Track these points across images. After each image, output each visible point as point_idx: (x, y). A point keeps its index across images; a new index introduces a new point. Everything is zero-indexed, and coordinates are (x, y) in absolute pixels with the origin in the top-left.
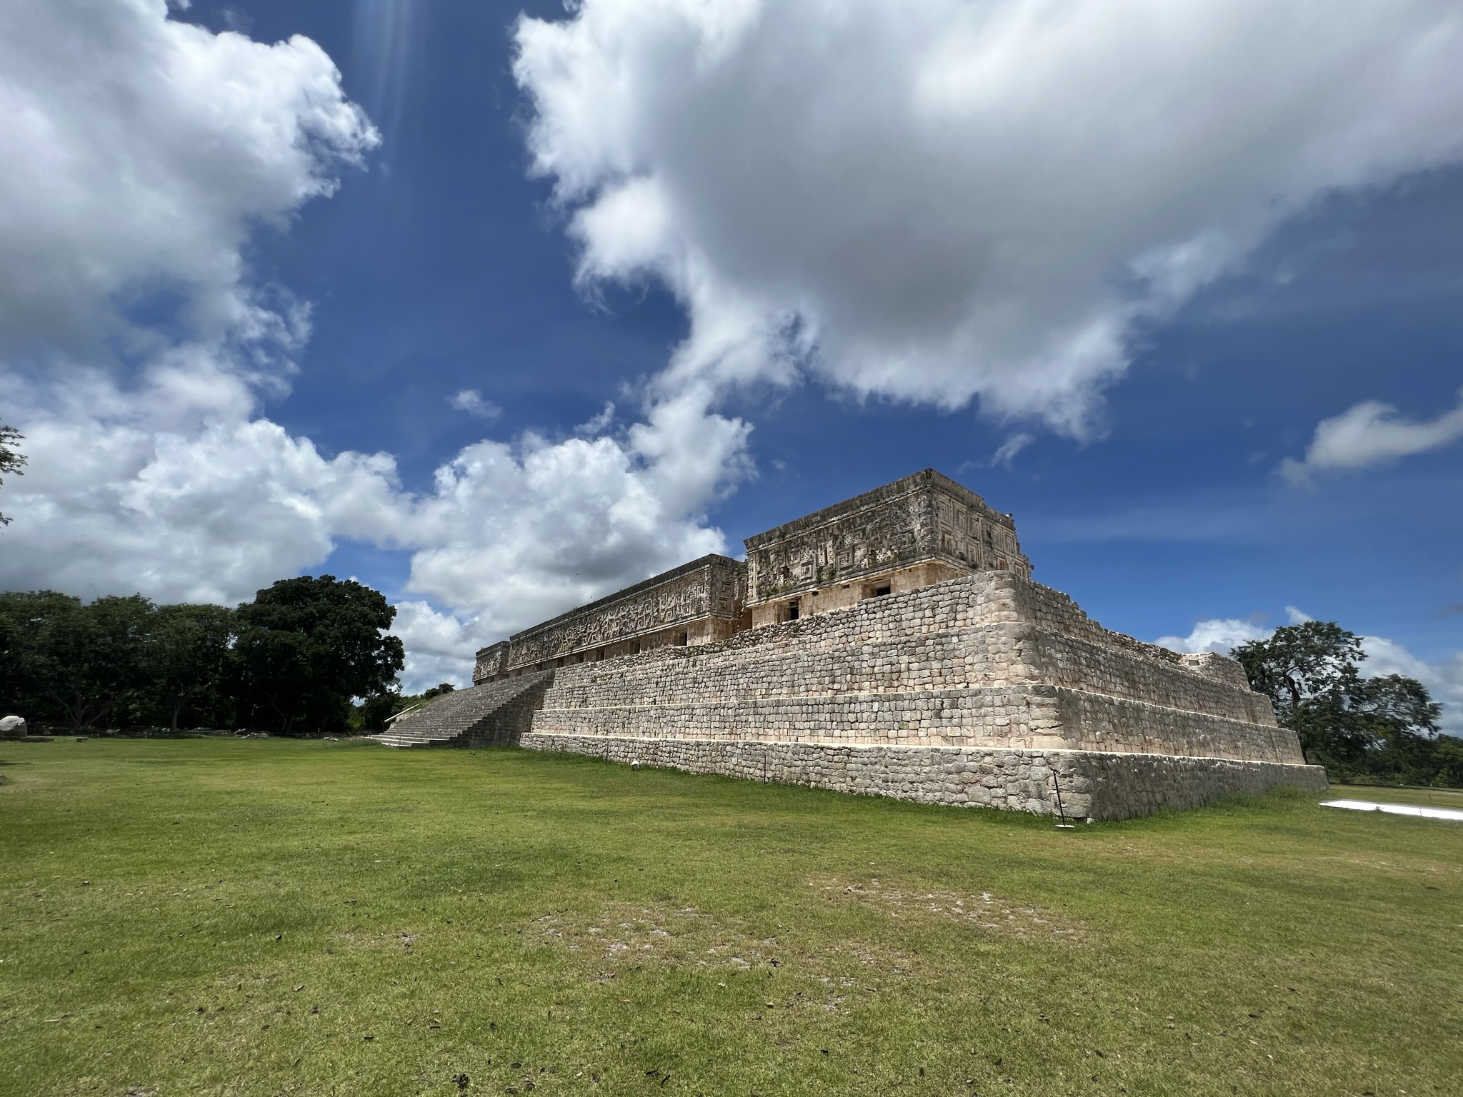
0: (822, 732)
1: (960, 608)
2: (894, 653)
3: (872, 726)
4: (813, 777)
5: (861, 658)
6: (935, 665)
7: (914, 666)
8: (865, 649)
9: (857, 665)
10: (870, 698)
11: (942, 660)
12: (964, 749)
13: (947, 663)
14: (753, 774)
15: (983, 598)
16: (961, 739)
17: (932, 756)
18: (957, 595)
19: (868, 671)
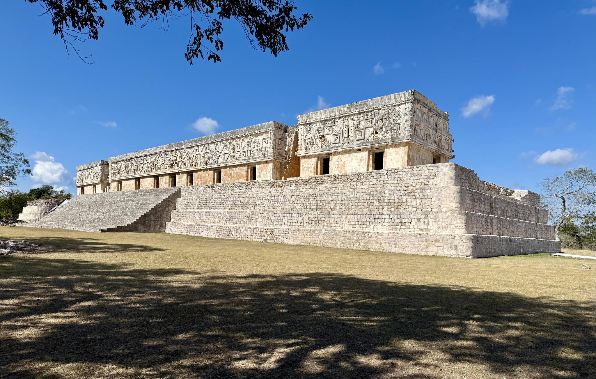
0: (364, 226)
1: (431, 177)
2: (400, 194)
3: (389, 224)
4: (361, 244)
5: (384, 195)
6: (419, 201)
7: (409, 200)
8: (386, 192)
9: (382, 198)
10: (389, 213)
11: (422, 199)
12: (429, 233)
13: (424, 200)
14: (330, 243)
15: (442, 174)
16: (427, 230)
17: (416, 236)
18: (431, 171)
19: (387, 201)
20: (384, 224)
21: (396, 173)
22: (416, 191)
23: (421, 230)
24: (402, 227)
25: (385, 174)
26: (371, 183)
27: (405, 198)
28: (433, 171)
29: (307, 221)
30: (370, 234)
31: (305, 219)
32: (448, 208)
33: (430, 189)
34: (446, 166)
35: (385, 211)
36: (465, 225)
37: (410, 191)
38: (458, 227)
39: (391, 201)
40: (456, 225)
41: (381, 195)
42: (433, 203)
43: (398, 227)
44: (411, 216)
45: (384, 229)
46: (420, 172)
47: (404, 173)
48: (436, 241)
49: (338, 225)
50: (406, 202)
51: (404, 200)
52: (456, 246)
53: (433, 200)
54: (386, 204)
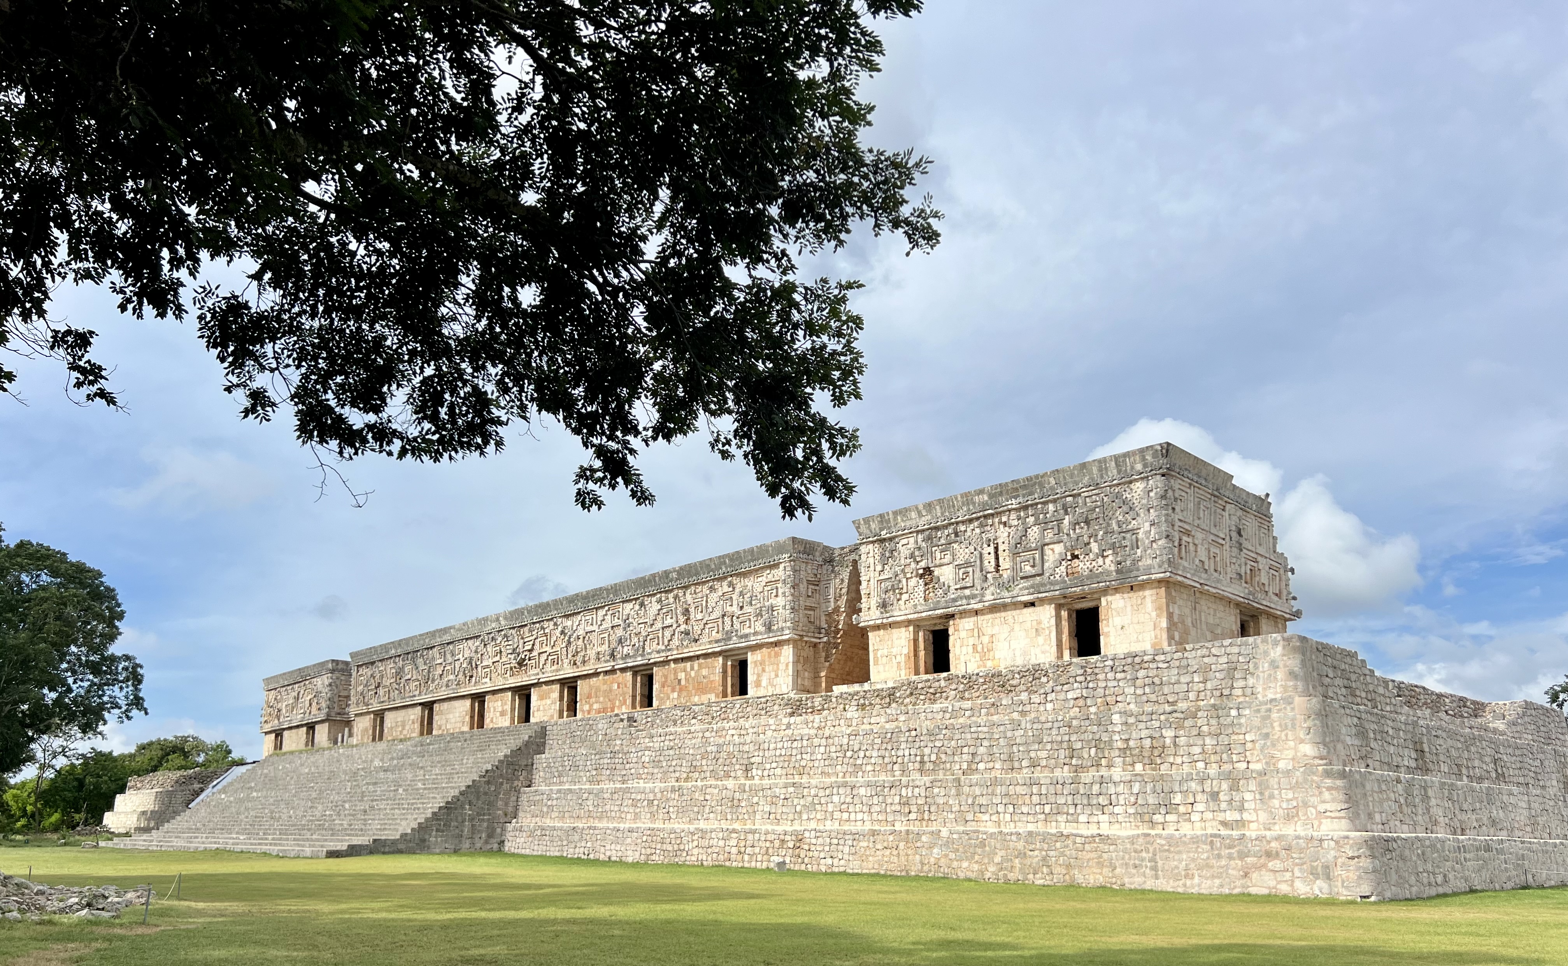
0: (1062, 818)
1: (1238, 675)
2: (1156, 724)
3: (1131, 810)
4: (1057, 870)
5: (1110, 728)
6: (1208, 741)
7: (1182, 741)
8: (1116, 718)
9: (1105, 737)
10: (1128, 778)
11: (1218, 735)
12: (1248, 833)
13: (1225, 740)
14: (966, 868)
15: (1266, 665)
16: (1241, 824)
17: (1212, 842)
18: (1234, 658)
19: (1120, 744)
20: (1117, 810)
21: (1137, 667)
22: (1200, 714)
23: (1224, 824)
24: (1169, 818)
25: (1108, 669)
26: (1070, 695)
27: (1169, 733)
28: (1241, 659)
29: (898, 808)
30: (1078, 840)
31: (889, 801)
32: (1293, 759)
33: (1238, 709)
34: (1275, 643)
35: (1117, 773)
36: (1346, 806)
37: (1182, 716)
38: (1328, 814)
39: (1132, 743)
40: (1322, 808)
41: (1101, 728)
42: (1249, 745)
43: (1158, 818)
44: (1193, 785)
45: (1117, 826)
46: (1206, 660)
47: (1161, 665)
48: (1269, 854)
49: (986, 817)
50: (1175, 744)
51: (1168, 741)
52: (1327, 867)
53: (1249, 737)
54: (1117, 753)
